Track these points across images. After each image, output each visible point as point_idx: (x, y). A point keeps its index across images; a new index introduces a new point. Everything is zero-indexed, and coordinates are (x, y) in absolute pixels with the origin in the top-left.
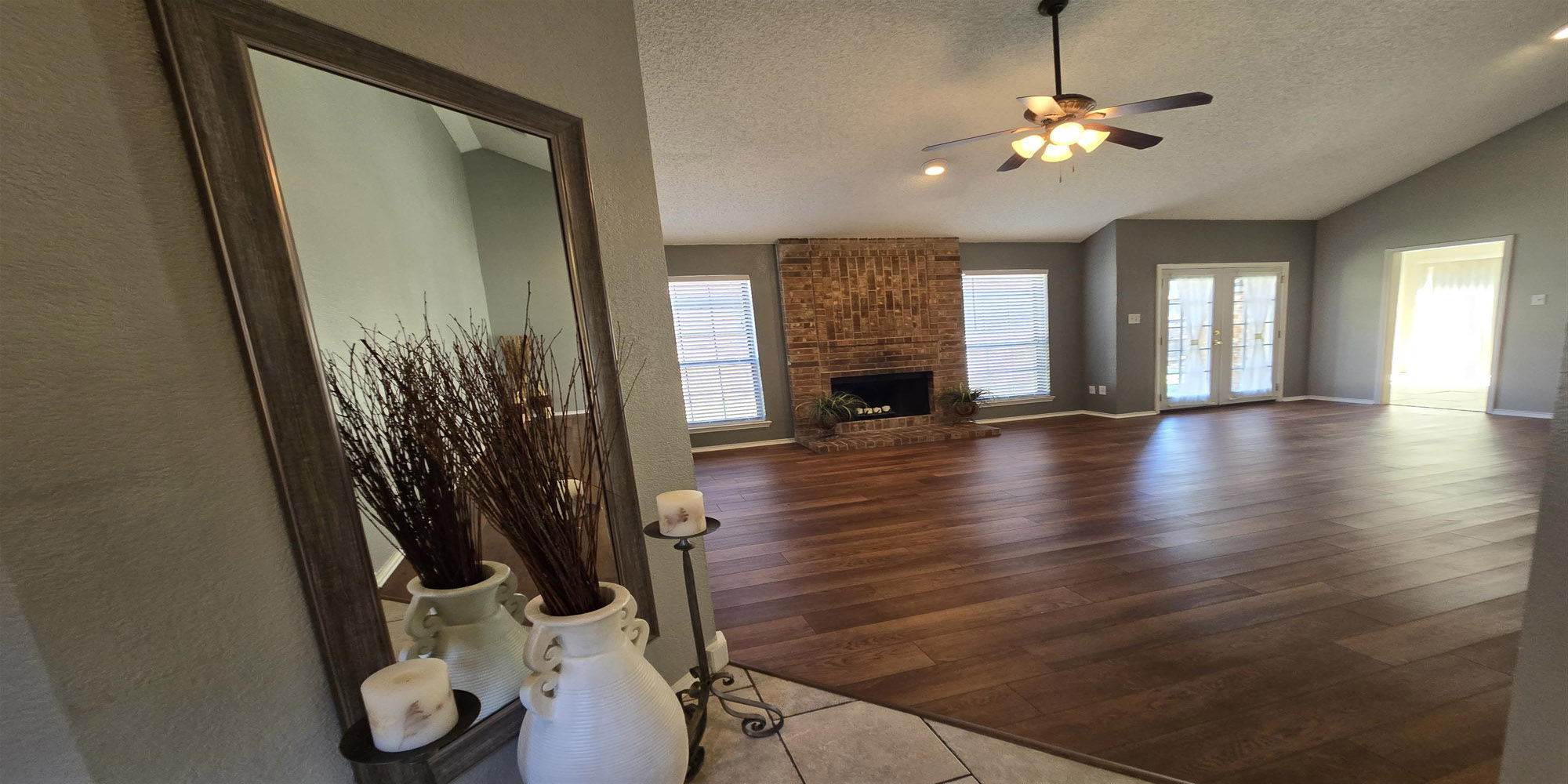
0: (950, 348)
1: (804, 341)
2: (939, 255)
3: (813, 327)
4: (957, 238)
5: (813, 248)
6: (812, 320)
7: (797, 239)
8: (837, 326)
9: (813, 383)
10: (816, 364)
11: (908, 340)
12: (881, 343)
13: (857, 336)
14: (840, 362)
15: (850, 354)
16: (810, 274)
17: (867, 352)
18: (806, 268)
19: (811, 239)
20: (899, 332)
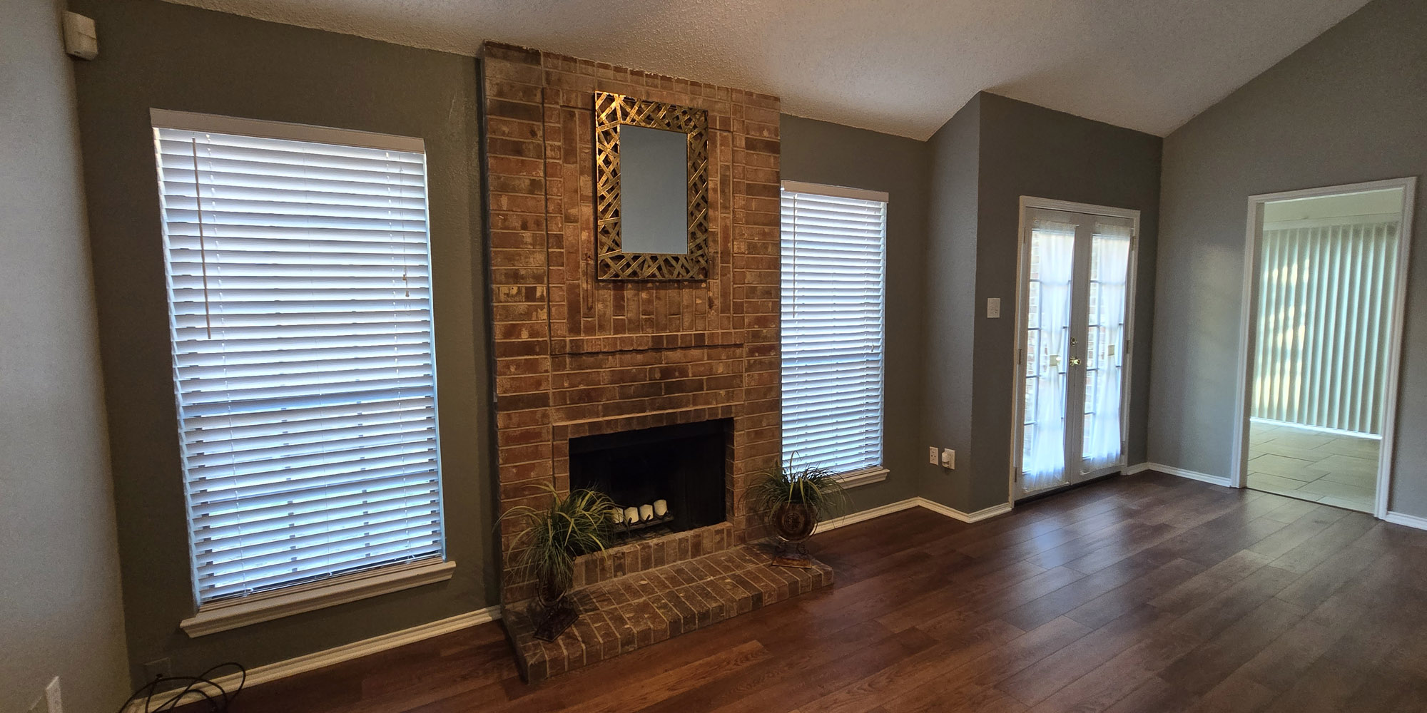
0: (761, 362)
1: (525, 336)
2: (754, 135)
3: (542, 297)
4: (777, 99)
5: (548, 82)
6: (538, 279)
7: (519, 49)
8: (586, 299)
9: (536, 454)
10: (542, 400)
11: (699, 342)
12: (657, 346)
13: (619, 327)
14: (588, 396)
15: (605, 373)
16: (540, 152)
17: (634, 369)
18: (533, 134)
19: (548, 55)
20: (687, 319)
